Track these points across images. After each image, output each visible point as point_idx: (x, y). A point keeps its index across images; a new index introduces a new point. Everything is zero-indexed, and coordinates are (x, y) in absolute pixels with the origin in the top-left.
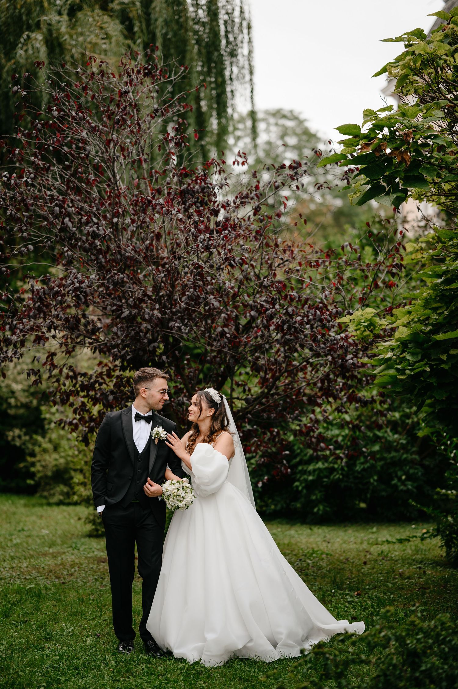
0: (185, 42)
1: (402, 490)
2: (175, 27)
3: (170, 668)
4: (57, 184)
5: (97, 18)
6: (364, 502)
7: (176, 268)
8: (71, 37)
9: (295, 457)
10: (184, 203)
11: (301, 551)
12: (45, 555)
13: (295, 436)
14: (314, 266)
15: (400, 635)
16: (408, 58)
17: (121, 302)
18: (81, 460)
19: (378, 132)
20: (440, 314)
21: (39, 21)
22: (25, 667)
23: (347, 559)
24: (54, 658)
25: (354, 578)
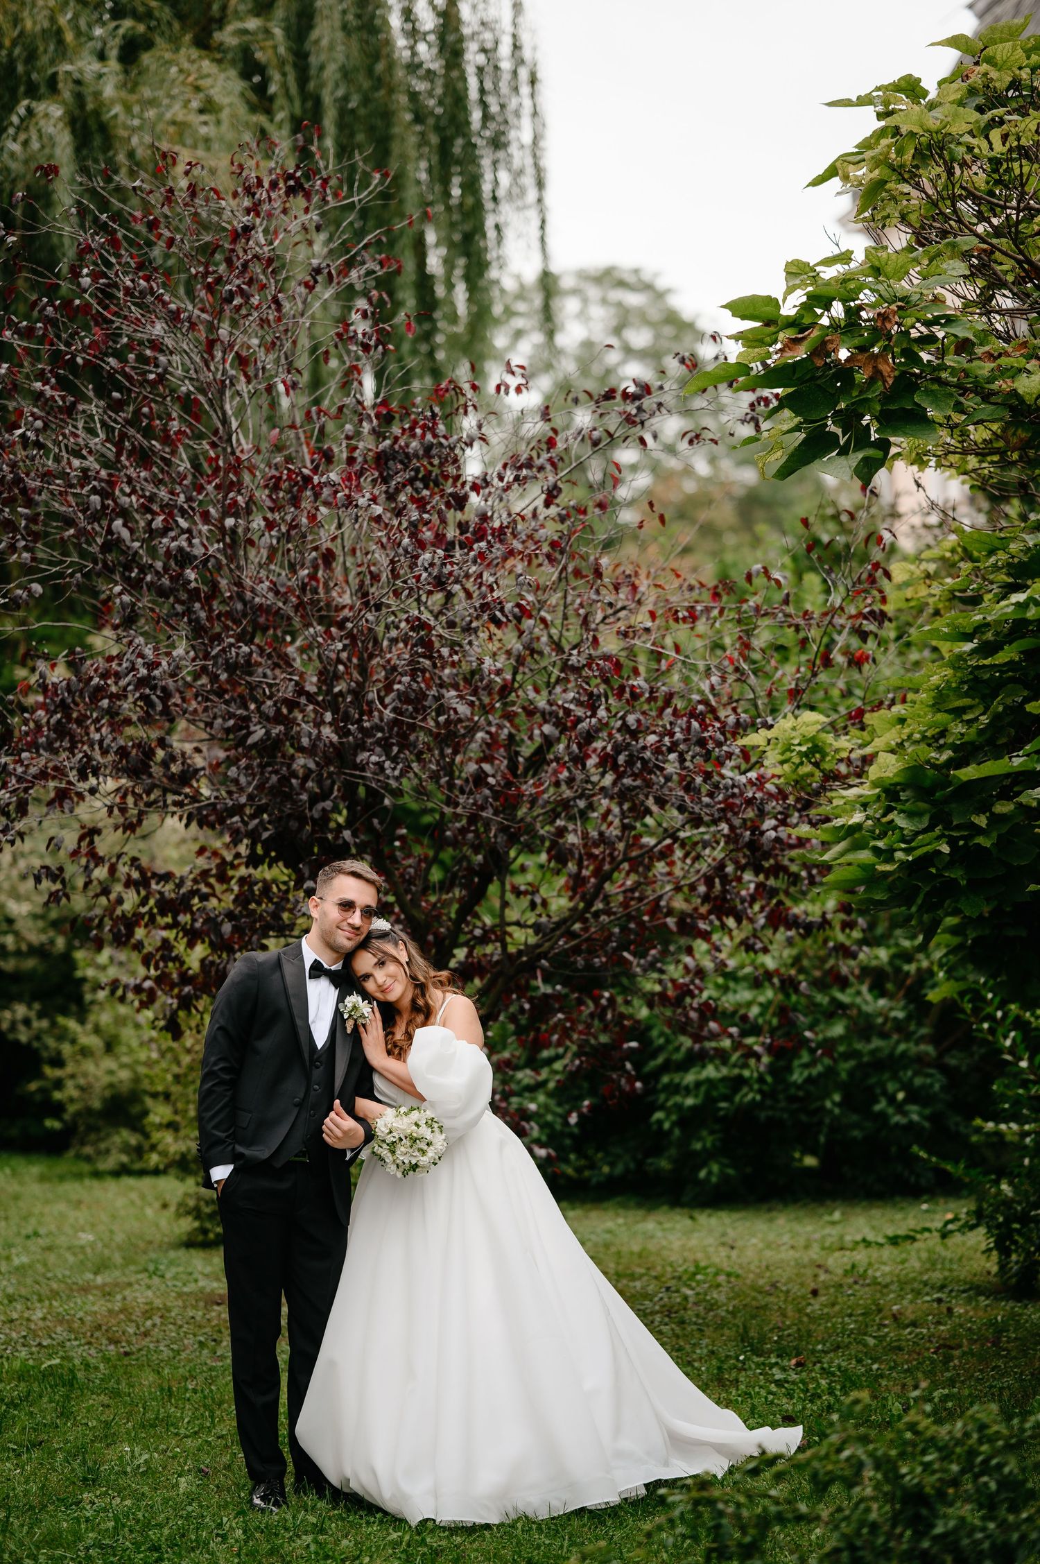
0: (387, 115)
1: (897, 1124)
2: (366, 84)
3: (368, 1544)
4: (95, 442)
5: (186, 65)
6: (813, 1153)
7: (370, 630)
8: (128, 108)
9: (654, 1056)
10: (385, 480)
11: (669, 1269)
12: (85, 1290)
13: (651, 1006)
14: (684, 619)
15: (885, 1455)
16: (885, 142)
17: (247, 708)
18: (167, 1071)
19: (819, 311)
20: (969, 723)
21: (55, 75)
22: (38, 1548)
23: (774, 1285)
24: (103, 1526)
25: (789, 1327)
